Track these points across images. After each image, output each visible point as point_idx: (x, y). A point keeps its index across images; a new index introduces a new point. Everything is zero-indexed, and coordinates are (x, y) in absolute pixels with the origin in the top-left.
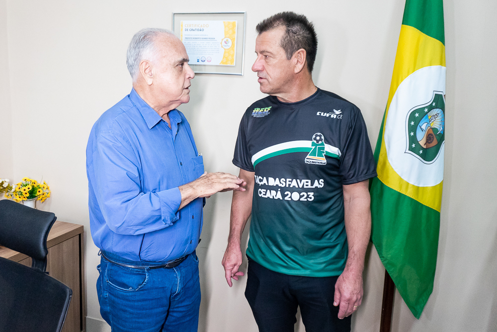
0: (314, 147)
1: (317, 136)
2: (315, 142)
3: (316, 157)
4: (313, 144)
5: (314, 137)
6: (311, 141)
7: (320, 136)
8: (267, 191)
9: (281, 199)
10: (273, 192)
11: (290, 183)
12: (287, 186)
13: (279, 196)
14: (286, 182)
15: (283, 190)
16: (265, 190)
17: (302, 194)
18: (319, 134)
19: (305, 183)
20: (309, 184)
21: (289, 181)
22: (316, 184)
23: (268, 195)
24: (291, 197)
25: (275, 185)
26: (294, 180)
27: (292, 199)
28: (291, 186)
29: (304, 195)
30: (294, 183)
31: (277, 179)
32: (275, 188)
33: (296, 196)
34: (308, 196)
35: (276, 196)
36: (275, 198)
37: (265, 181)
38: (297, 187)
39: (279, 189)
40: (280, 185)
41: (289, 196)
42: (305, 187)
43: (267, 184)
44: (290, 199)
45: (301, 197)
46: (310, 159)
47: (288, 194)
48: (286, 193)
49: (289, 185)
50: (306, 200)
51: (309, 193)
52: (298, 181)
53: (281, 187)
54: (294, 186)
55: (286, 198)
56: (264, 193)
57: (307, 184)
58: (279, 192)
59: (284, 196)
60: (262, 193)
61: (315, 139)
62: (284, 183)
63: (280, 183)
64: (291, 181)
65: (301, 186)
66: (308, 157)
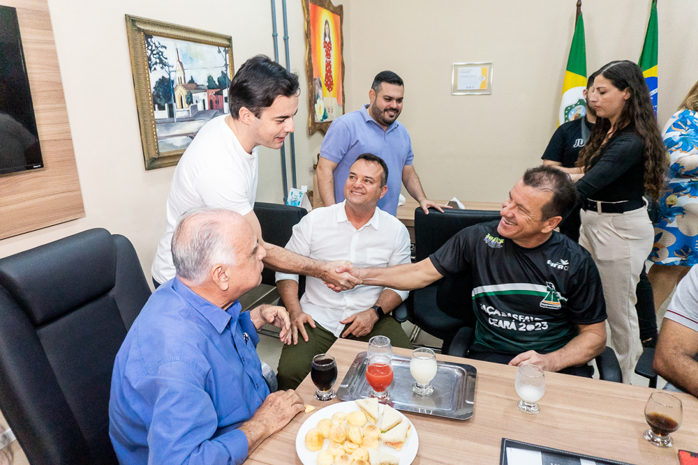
0: (549, 292)
3: (551, 302)
8: (499, 321)
9: (515, 329)
10: (507, 323)
13: (513, 326)
14: (518, 317)
15: (517, 322)
16: (497, 320)
21: (522, 317)
23: (501, 324)
24: (525, 328)
25: (507, 317)
29: (538, 326)
30: (527, 319)
32: (508, 319)
34: (542, 325)
35: (510, 326)
36: (508, 328)
37: (497, 312)
39: (513, 321)
43: (499, 315)
44: (525, 330)
46: (544, 304)
47: (522, 326)
50: (540, 329)
52: (531, 318)
55: (521, 329)
56: (496, 323)
58: (513, 323)
59: (518, 327)
60: (494, 322)
66: (543, 301)
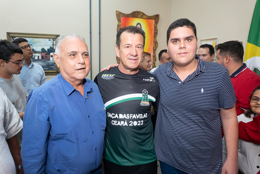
0: (144, 97)
1: (144, 91)
2: (144, 94)
3: (145, 102)
4: (143, 95)
5: (143, 91)
6: (142, 94)
7: (146, 91)
8: (118, 122)
9: (127, 125)
10: (122, 122)
11: (132, 116)
12: (131, 118)
13: (126, 124)
14: (130, 116)
15: (128, 121)
16: (117, 121)
17: (138, 122)
18: (145, 90)
19: (140, 116)
20: (142, 116)
21: (132, 115)
22: (145, 116)
23: (119, 123)
24: (133, 124)
25: (123, 118)
26: (134, 115)
27: (133, 125)
28: (133, 118)
29: (139, 122)
30: (134, 116)
31: (125, 115)
32: (124, 120)
33: (135, 123)
34: (141, 122)
35: (124, 124)
36: (123, 125)
37: (116, 116)
38: (136, 118)
39: (126, 120)
40: (126, 118)
41: (132, 123)
42: (140, 118)
43: (118, 118)
44: (132, 125)
45: (138, 123)
47: (131, 123)
48: (130, 122)
49: (132, 117)
50: (140, 125)
51: (141, 121)
52: (137, 115)
53: (127, 119)
54: (134, 118)
55: (130, 125)
56: (116, 123)
57: (141, 116)
58: (126, 122)
59: (129, 123)
60: (114, 123)
61: (144, 92)
62: (129, 117)
63: (127, 117)
64: (133, 115)
65: (138, 118)
66: (142, 102)
